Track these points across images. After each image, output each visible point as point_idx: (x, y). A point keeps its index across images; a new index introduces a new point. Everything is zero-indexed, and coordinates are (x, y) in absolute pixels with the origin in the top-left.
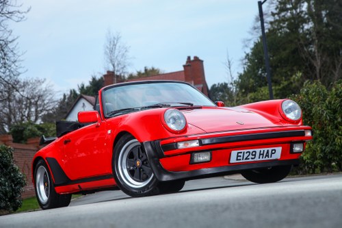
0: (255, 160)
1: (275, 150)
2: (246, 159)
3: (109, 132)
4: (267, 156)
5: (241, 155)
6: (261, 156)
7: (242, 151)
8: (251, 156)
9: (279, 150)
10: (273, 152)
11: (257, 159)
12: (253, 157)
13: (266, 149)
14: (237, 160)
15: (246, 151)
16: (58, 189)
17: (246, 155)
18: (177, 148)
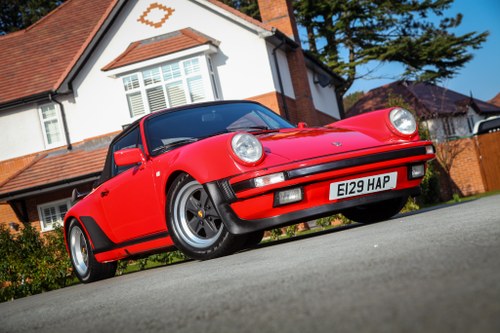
0: (363, 192)
1: (388, 177)
2: (351, 192)
3: (158, 174)
4: (379, 185)
5: (344, 187)
7: (345, 182)
8: (357, 188)
9: (394, 176)
11: (365, 191)
13: (376, 177)
14: (339, 195)
15: (349, 181)
16: (99, 257)
17: (350, 188)
18: (253, 187)
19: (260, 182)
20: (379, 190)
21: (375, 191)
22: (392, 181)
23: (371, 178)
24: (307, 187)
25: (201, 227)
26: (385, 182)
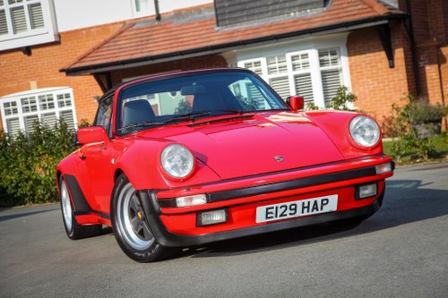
2: (281, 215)
5: (274, 210)
6: (306, 210)
7: (275, 206)
8: (288, 212)
10: (325, 202)
12: (293, 212)
14: (267, 218)
15: (279, 205)
19: (182, 202)
20: (315, 212)
21: (311, 213)
22: (332, 203)
23: (306, 201)
24: (232, 209)
25: (141, 227)
26: (323, 204)
